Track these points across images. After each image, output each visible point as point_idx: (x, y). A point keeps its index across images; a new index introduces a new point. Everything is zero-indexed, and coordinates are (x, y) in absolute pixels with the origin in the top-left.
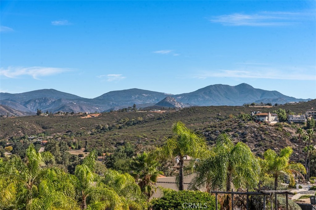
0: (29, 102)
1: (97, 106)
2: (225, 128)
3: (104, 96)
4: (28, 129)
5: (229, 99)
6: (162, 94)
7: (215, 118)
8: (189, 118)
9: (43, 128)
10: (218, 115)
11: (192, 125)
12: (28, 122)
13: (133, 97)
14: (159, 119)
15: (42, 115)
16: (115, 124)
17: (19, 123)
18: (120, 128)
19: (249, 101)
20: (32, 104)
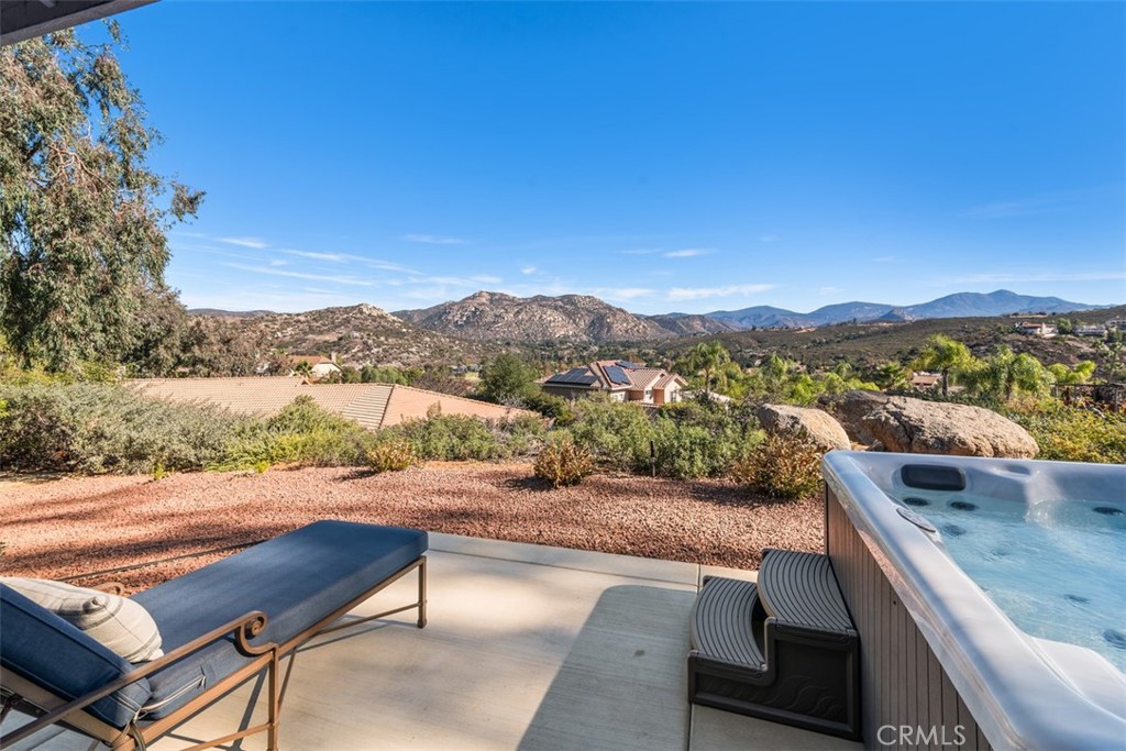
0: (745, 318)
1: (812, 321)
3: (820, 310)
4: (744, 343)
5: (979, 308)
6: (888, 306)
8: (922, 331)
9: (759, 342)
10: (964, 327)
12: (744, 337)
13: (853, 311)
14: (885, 332)
15: (757, 330)
16: (832, 338)
17: (736, 337)
18: (839, 342)
19: (1010, 310)
20: (747, 320)
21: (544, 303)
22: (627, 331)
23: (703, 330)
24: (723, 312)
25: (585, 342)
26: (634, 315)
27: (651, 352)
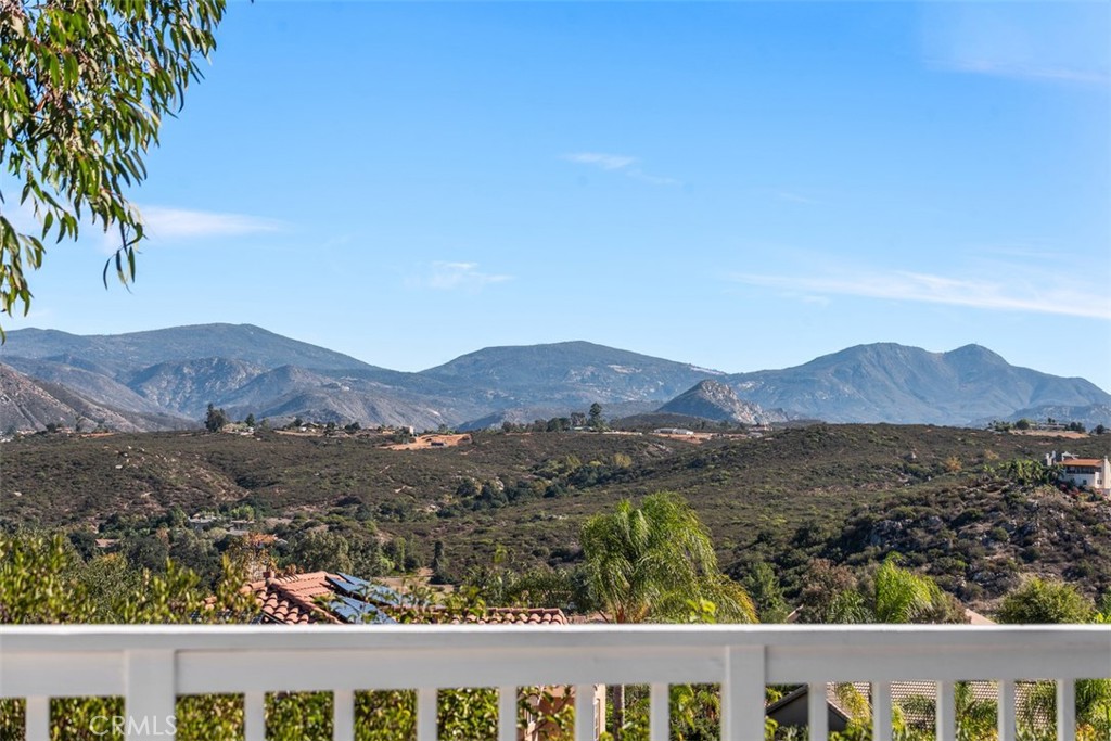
0: (152, 373)
1: (435, 404)
2: (960, 507)
3: (460, 363)
4: (180, 486)
5: (922, 398)
7: (897, 469)
8: (805, 464)
9: (242, 482)
10: (908, 458)
11: (819, 492)
12: (175, 456)
13: (574, 375)
14: (697, 464)
15: (229, 428)
16: (527, 477)
17: (139, 458)
18: (550, 493)
19: (996, 409)
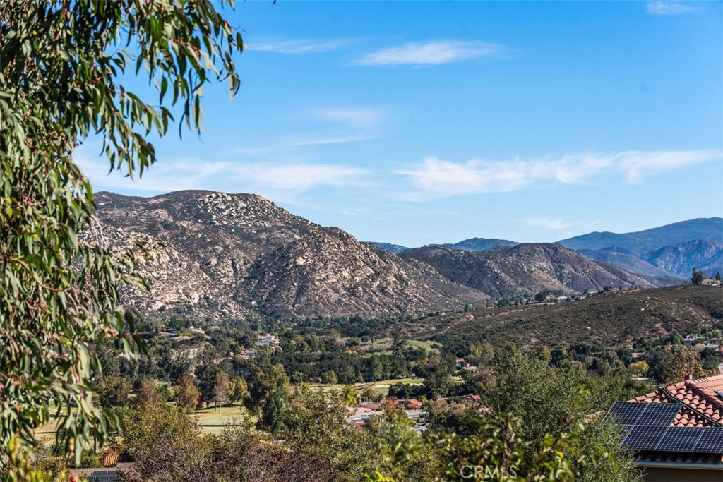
0: (661, 252)
4: (678, 319)
9: (714, 315)
12: (674, 301)
15: (706, 282)
17: (654, 304)
20: (668, 256)
21: (118, 213)
22: (352, 292)
23: (556, 284)
24: (606, 235)
25: (237, 323)
26: (371, 245)
27: (427, 346)
